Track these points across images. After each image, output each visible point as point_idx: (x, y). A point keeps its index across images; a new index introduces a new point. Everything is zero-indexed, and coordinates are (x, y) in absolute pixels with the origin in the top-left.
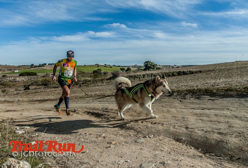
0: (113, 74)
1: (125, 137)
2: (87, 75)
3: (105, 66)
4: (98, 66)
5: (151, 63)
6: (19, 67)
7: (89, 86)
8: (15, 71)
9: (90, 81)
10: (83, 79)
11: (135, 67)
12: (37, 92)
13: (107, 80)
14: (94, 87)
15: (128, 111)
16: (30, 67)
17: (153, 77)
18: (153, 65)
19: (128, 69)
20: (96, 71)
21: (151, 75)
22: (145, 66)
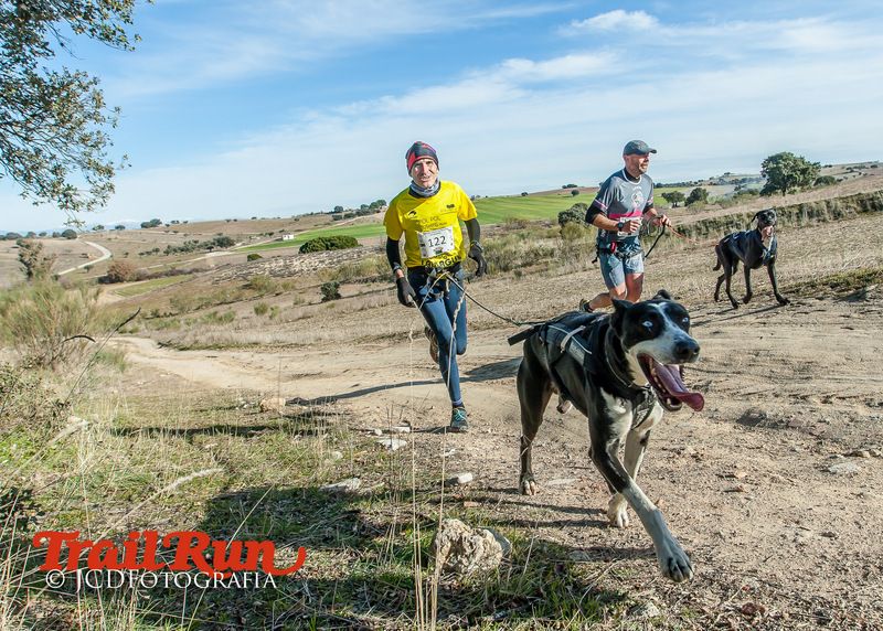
2: (537, 233)
4: (574, 193)
5: (795, 161)
6: (296, 220)
7: (550, 272)
8: (286, 238)
9: (552, 254)
10: (524, 247)
11: (721, 181)
12: (370, 307)
14: (570, 276)
15: (754, 360)
16: (330, 217)
17: (805, 220)
18: (802, 166)
19: (697, 196)
20: (570, 214)
21: (795, 211)
22: (767, 177)
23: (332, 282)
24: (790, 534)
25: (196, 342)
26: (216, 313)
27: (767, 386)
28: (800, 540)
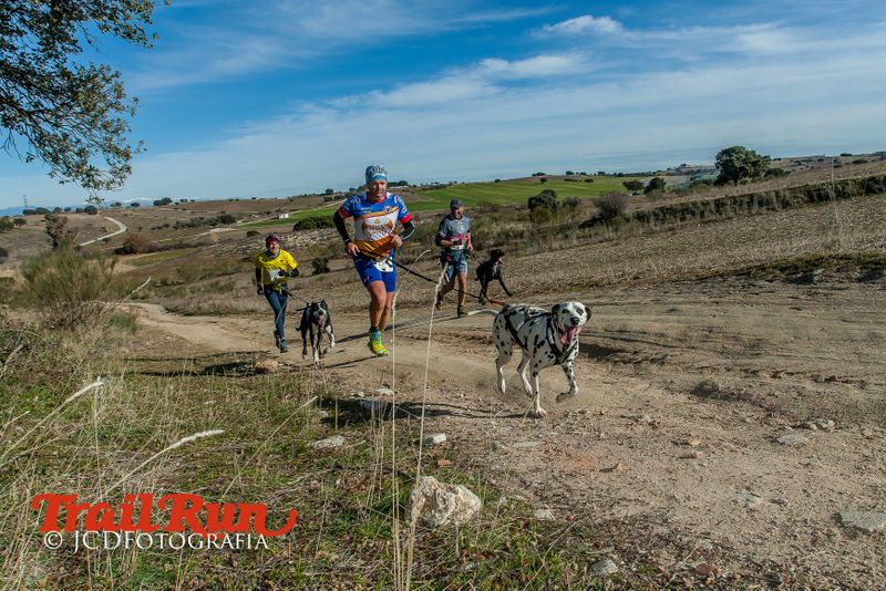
0: (599, 204)
1: (725, 425)
2: (508, 216)
3: (569, 177)
4: (543, 180)
5: (747, 154)
6: (291, 200)
7: (520, 252)
8: (281, 217)
9: (521, 235)
10: (496, 228)
11: (678, 172)
13: (583, 226)
14: (538, 256)
15: (708, 337)
17: (756, 208)
18: (754, 159)
19: (656, 184)
20: (539, 200)
21: (746, 200)
22: (720, 168)
23: (322, 257)
24: (741, 499)
25: (199, 308)
26: (217, 283)
27: (721, 361)
28: (751, 505)
